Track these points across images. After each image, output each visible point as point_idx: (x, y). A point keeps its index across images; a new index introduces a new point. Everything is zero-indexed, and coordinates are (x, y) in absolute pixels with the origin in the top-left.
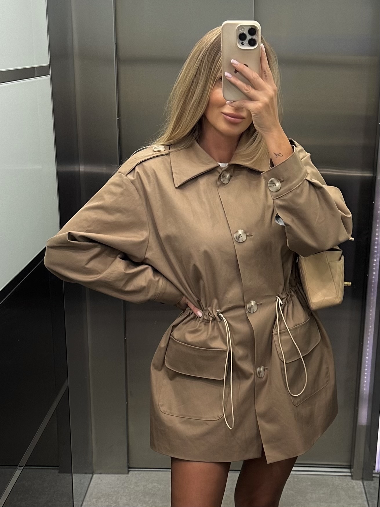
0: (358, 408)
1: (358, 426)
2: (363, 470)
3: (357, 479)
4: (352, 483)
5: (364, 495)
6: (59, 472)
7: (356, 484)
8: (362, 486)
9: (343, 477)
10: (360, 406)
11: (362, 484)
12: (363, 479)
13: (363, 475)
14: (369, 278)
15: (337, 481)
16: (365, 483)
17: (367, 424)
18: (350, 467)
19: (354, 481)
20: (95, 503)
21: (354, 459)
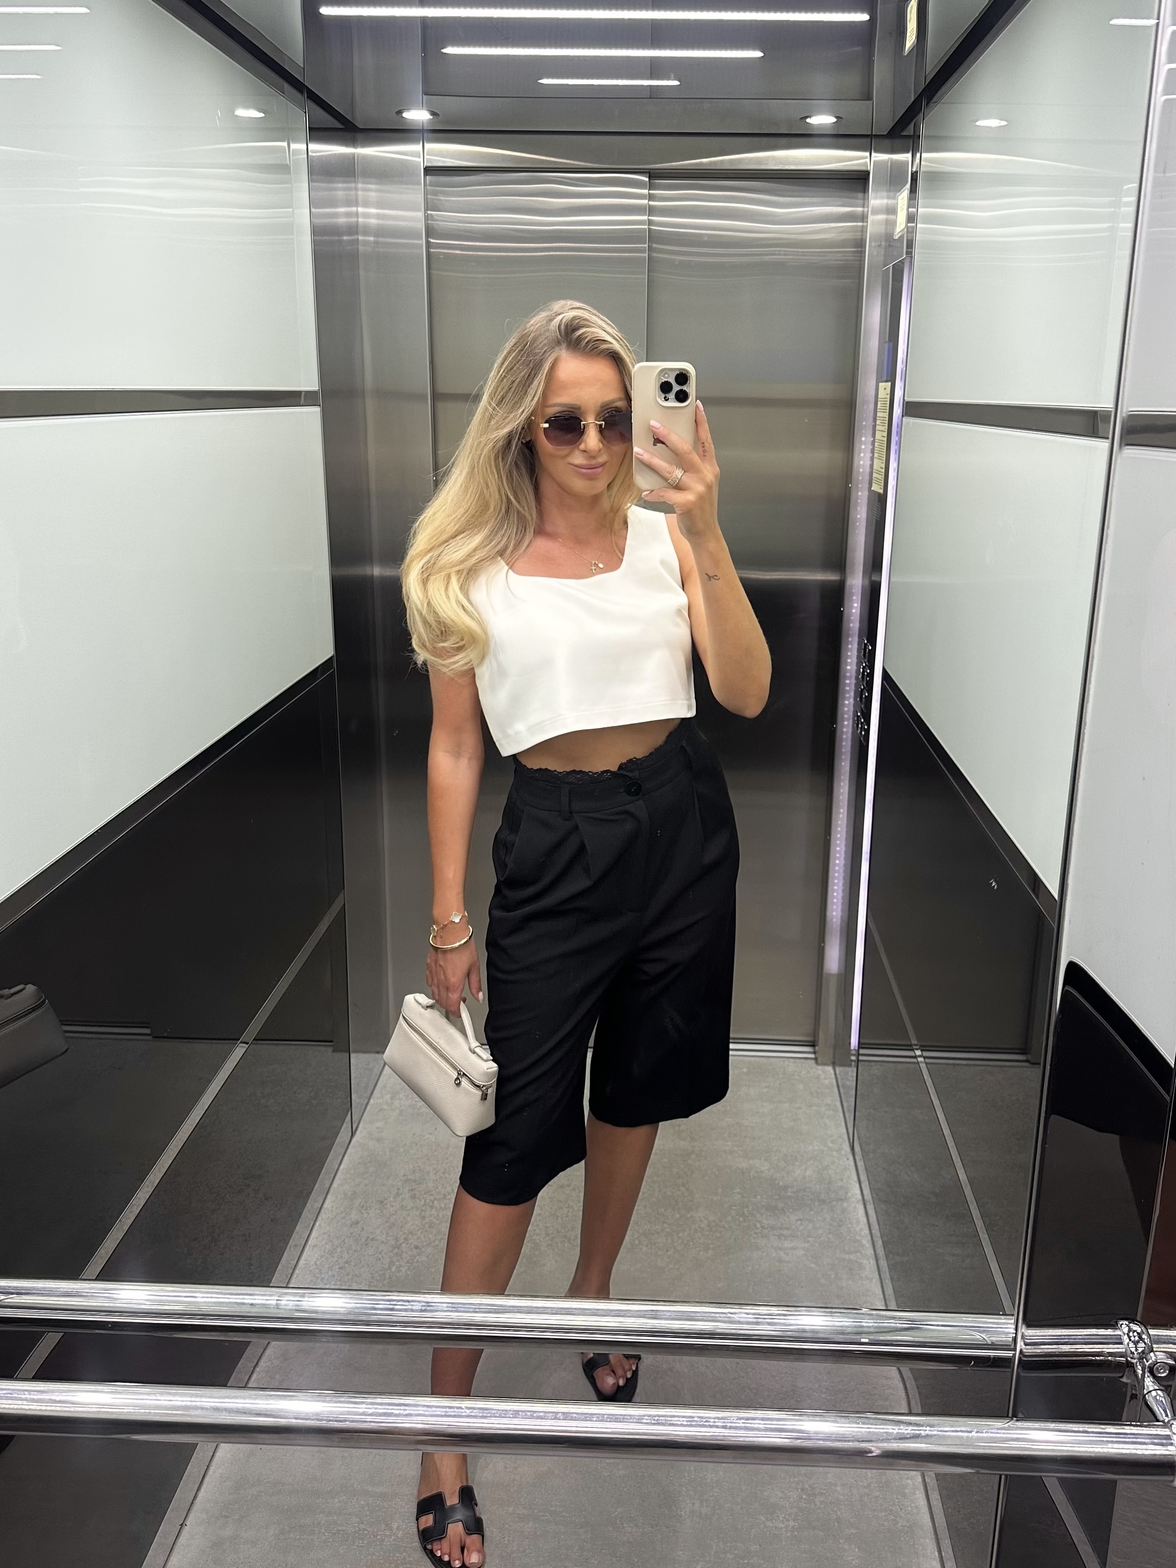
0: (824, 945)
1: (824, 975)
2: (835, 1047)
3: (825, 1064)
4: (817, 1070)
5: (836, 1090)
6: (334, 1051)
7: (823, 1072)
8: (833, 1076)
9: (802, 1061)
10: (826, 941)
11: (832, 1072)
12: (834, 1064)
13: (834, 1057)
14: (838, 733)
15: (791, 1067)
16: (838, 1069)
17: (838, 971)
18: (813, 1045)
19: (820, 1067)
20: (389, 1101)
21: (819, 1030)
